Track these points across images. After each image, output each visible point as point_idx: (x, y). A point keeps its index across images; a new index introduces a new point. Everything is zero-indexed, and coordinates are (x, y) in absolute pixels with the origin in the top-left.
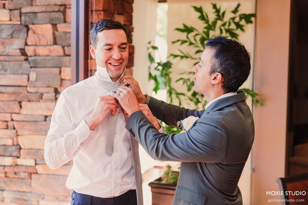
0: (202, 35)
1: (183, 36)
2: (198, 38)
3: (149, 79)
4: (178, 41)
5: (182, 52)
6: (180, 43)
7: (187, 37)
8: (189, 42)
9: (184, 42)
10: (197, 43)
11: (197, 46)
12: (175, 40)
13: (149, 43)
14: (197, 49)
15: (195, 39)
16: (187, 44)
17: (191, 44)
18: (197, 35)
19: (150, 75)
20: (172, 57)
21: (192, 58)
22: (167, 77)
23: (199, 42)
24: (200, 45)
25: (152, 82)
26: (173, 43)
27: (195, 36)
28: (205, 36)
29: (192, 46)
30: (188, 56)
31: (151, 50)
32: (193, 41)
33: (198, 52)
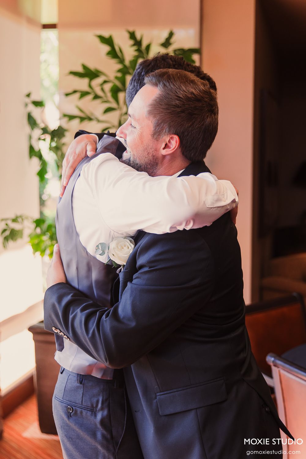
0: (113, 82)
1: (83, 84)
2: (108, 87)
3: (31, 157)
4: (75, 92)
5: (81, 110)
6: (78, 95)
7: (90, 86)
8: (93, 93)
9: (84, 94)
10: (106, 96)
11: (106, 100)
12: (70, 90)
13: (28, 95)
14: (106, 106)
15: (102, 90)
16: (91, 97)
17: (96, 97)
18: (105, 82)
19: (31, 148)
20: (66, 119)
21: (98, 121)
22: (59, 153)
23: (109, 95)
24: (111, 99)
25: (35, 160)
26: (67, 95)
27: (102, 85)
28: (118, 84)
29: (98, 101)
30: (92, 117)
31: (31, 108)
32: (100, 93)
33: (108, 110)
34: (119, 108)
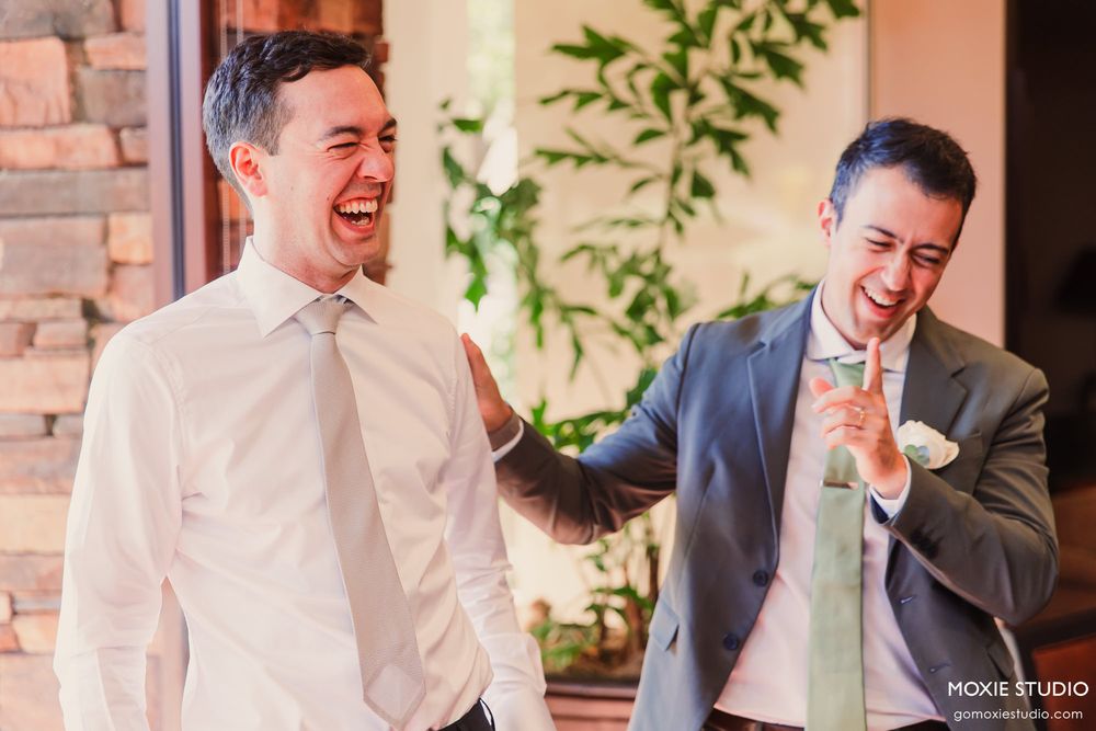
0: (658, 68)
1: (583, 73)
2: (645, 80)
3: (448, 254)
4: (565, 93)
5: (579, 139)
6: (571, 101)
7: (601, 79)
8: (607, 96)
9: (586, 98)
10: (640, 103)
11: (639, 112)
12: (553, 90)
13: (445, 106)
14: (641, 125)
15: (632, 87)
16: (600, 106)
17: (617, 105)
18: (640, 67)
19: (450, 236)
20: (542, 161)
21: (626, 165)
22: (523, 243)
23: (648, 99)
24: (652, 109)
25: (460, 263)
26: (546, 101)
27: (630, 75)
28: (670, 70)
29: (620, 115)
30: (605, 155)
31: (453, 136)
32: (623, 93)
33: (647, 136)
34: (671, 130)
